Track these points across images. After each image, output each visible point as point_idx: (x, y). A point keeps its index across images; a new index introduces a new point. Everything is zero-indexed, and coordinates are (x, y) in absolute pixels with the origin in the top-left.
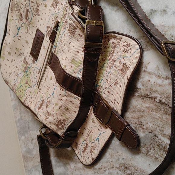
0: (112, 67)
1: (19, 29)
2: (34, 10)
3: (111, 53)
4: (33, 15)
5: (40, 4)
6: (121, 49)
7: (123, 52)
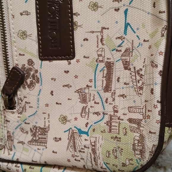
1: (127, 25)
2: (92, 98)
4: (92, 84)
5: (79, 116)
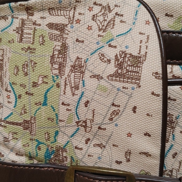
0: (81, 85)
3: (56, 53)
6: (90, 28)
7: (100, 30)
